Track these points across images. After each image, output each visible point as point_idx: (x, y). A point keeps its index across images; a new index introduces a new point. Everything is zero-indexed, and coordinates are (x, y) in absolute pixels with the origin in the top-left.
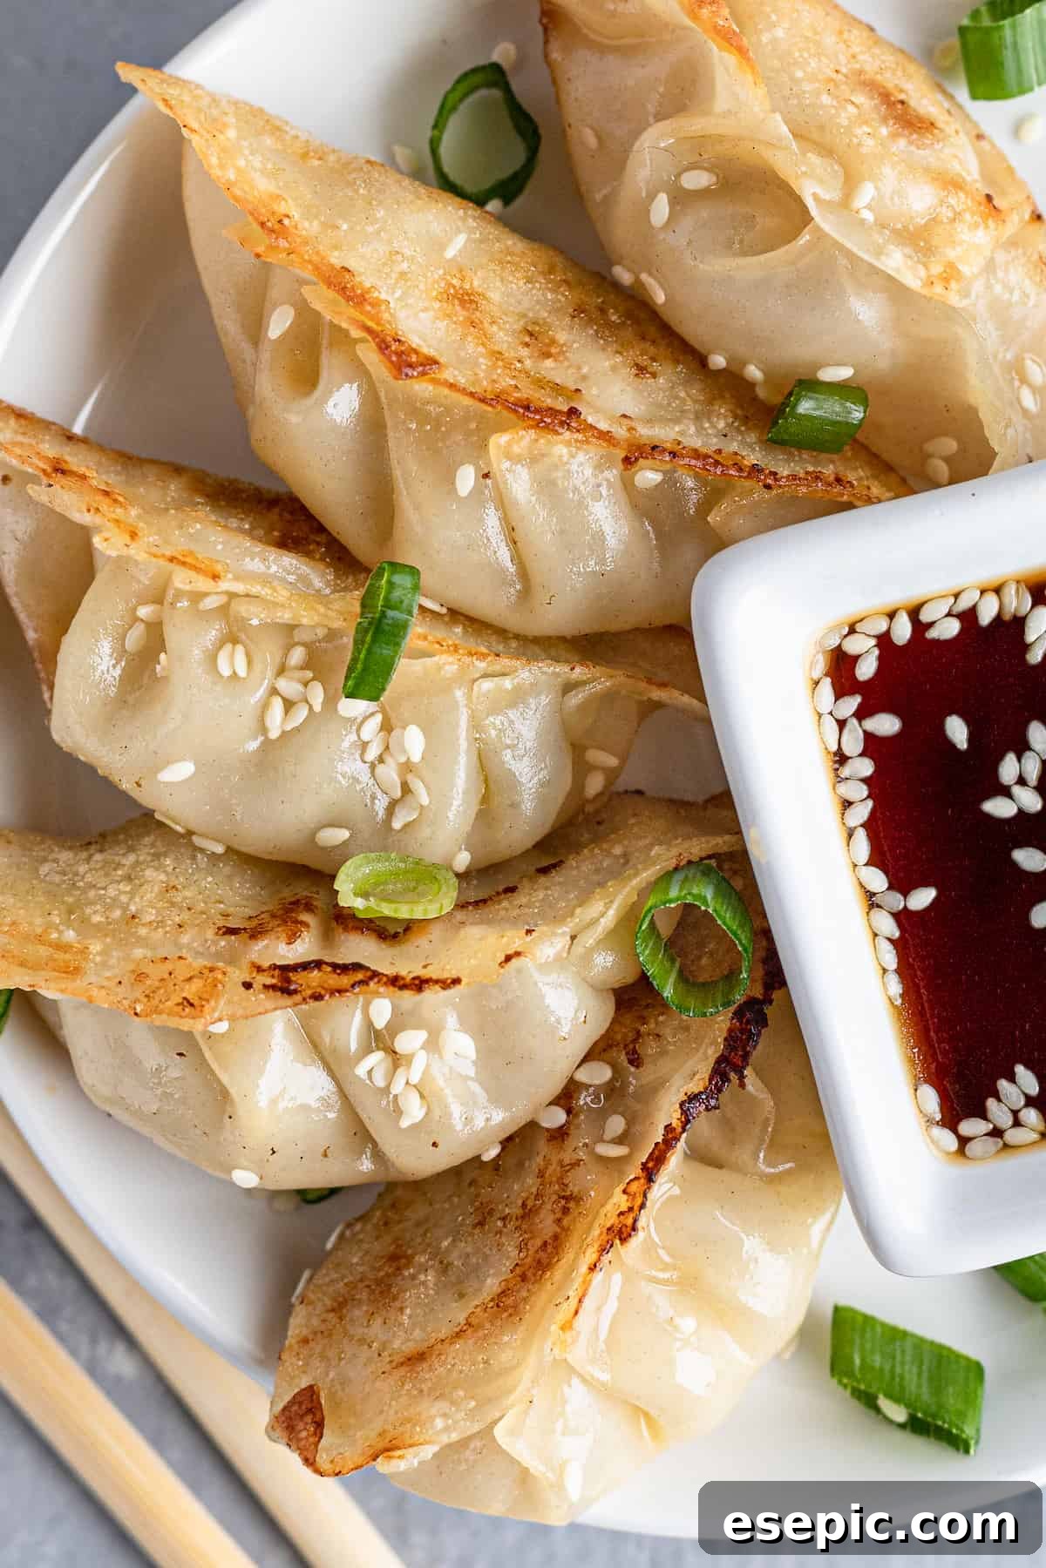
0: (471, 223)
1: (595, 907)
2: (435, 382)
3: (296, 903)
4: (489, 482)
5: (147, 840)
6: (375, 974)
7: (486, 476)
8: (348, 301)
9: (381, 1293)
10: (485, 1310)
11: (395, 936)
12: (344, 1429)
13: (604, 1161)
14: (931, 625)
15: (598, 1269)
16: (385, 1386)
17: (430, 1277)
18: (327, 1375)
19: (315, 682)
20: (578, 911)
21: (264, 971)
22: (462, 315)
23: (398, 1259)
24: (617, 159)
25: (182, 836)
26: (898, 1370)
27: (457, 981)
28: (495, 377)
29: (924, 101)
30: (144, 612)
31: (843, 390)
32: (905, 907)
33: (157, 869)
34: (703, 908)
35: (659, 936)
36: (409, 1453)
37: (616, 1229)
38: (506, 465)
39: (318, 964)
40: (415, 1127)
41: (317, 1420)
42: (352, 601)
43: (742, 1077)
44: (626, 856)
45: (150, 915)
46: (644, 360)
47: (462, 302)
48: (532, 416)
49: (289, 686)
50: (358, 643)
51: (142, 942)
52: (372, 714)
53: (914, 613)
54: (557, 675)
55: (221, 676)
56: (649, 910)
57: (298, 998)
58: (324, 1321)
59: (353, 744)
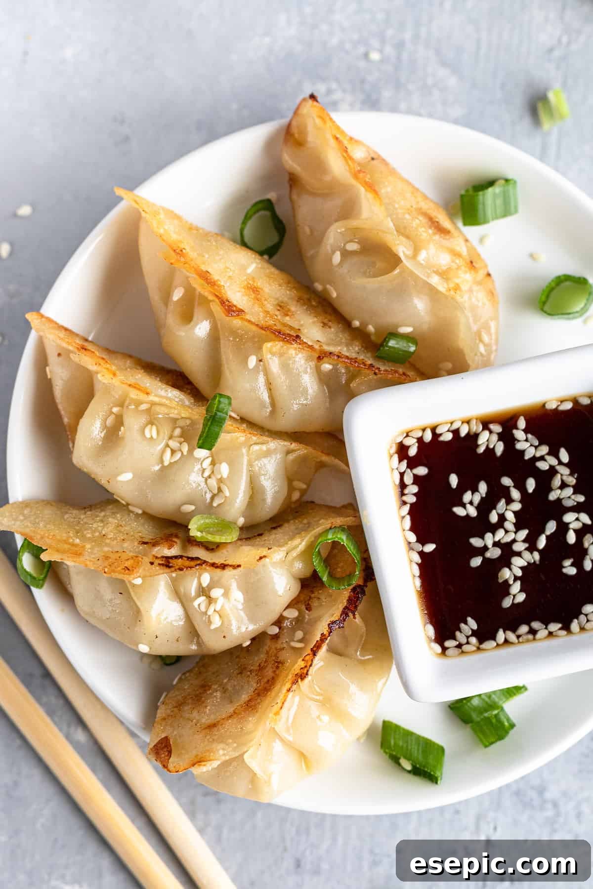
0: (258, 261)
1: (297, 541)
2: (242, 319)
3: (172, 535)
4: (261, 363)
5: (110, 507)
6: (205, 562)
7: (261, 361)
8: (208, 284)
9: (197, 700)
10: (242, 707)
11: (213, 549)
12: (179, 755)
13: (294, 648)
14: (441, 435)
15: (291, 690)
16: (198, 737)
17: (218, 694)
18: (173, 732)
19: (184, 443)
20: (290, 542)
21: (159, 558)
22: (253, 296)
23: (205, 687)
24: (318, 239)
25: (124, 506)
26: (409, 747)
27: (239, 566)
28: (266, 320)
29: (446, 223)
30: (115, 410)
31: (407, 337)
32: (422, 550)
33: (114, 518)
34: (342, 543)
35: (321, 556)
36: (208, 764)
37: (299, 674)
38: (269, 356)
39: (181, 557)
40: (216, 629)
41: (168, 750)
42: (202, 410)
43: (354, 615)
44: (309, 523)
45: (111, 535)
46: (326, 321)
47: (253, 291)
48: (282, 336)
49: (174, 444)
50: (205, 425)
51: (107, 545)
52: (207, 457)
53: (433, 430)
54: (285, 446)
55: (146, 438)
56: (319, 543)
57: (173, 569)
58: (172, 711)
59: (199, 469)
